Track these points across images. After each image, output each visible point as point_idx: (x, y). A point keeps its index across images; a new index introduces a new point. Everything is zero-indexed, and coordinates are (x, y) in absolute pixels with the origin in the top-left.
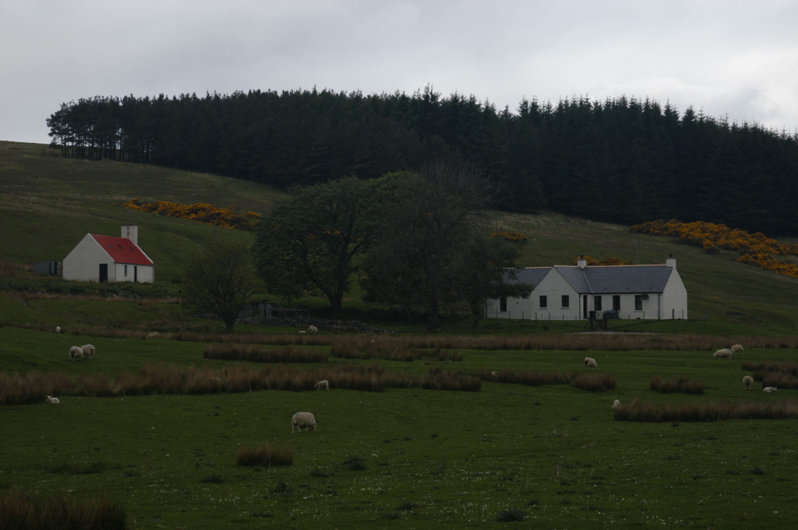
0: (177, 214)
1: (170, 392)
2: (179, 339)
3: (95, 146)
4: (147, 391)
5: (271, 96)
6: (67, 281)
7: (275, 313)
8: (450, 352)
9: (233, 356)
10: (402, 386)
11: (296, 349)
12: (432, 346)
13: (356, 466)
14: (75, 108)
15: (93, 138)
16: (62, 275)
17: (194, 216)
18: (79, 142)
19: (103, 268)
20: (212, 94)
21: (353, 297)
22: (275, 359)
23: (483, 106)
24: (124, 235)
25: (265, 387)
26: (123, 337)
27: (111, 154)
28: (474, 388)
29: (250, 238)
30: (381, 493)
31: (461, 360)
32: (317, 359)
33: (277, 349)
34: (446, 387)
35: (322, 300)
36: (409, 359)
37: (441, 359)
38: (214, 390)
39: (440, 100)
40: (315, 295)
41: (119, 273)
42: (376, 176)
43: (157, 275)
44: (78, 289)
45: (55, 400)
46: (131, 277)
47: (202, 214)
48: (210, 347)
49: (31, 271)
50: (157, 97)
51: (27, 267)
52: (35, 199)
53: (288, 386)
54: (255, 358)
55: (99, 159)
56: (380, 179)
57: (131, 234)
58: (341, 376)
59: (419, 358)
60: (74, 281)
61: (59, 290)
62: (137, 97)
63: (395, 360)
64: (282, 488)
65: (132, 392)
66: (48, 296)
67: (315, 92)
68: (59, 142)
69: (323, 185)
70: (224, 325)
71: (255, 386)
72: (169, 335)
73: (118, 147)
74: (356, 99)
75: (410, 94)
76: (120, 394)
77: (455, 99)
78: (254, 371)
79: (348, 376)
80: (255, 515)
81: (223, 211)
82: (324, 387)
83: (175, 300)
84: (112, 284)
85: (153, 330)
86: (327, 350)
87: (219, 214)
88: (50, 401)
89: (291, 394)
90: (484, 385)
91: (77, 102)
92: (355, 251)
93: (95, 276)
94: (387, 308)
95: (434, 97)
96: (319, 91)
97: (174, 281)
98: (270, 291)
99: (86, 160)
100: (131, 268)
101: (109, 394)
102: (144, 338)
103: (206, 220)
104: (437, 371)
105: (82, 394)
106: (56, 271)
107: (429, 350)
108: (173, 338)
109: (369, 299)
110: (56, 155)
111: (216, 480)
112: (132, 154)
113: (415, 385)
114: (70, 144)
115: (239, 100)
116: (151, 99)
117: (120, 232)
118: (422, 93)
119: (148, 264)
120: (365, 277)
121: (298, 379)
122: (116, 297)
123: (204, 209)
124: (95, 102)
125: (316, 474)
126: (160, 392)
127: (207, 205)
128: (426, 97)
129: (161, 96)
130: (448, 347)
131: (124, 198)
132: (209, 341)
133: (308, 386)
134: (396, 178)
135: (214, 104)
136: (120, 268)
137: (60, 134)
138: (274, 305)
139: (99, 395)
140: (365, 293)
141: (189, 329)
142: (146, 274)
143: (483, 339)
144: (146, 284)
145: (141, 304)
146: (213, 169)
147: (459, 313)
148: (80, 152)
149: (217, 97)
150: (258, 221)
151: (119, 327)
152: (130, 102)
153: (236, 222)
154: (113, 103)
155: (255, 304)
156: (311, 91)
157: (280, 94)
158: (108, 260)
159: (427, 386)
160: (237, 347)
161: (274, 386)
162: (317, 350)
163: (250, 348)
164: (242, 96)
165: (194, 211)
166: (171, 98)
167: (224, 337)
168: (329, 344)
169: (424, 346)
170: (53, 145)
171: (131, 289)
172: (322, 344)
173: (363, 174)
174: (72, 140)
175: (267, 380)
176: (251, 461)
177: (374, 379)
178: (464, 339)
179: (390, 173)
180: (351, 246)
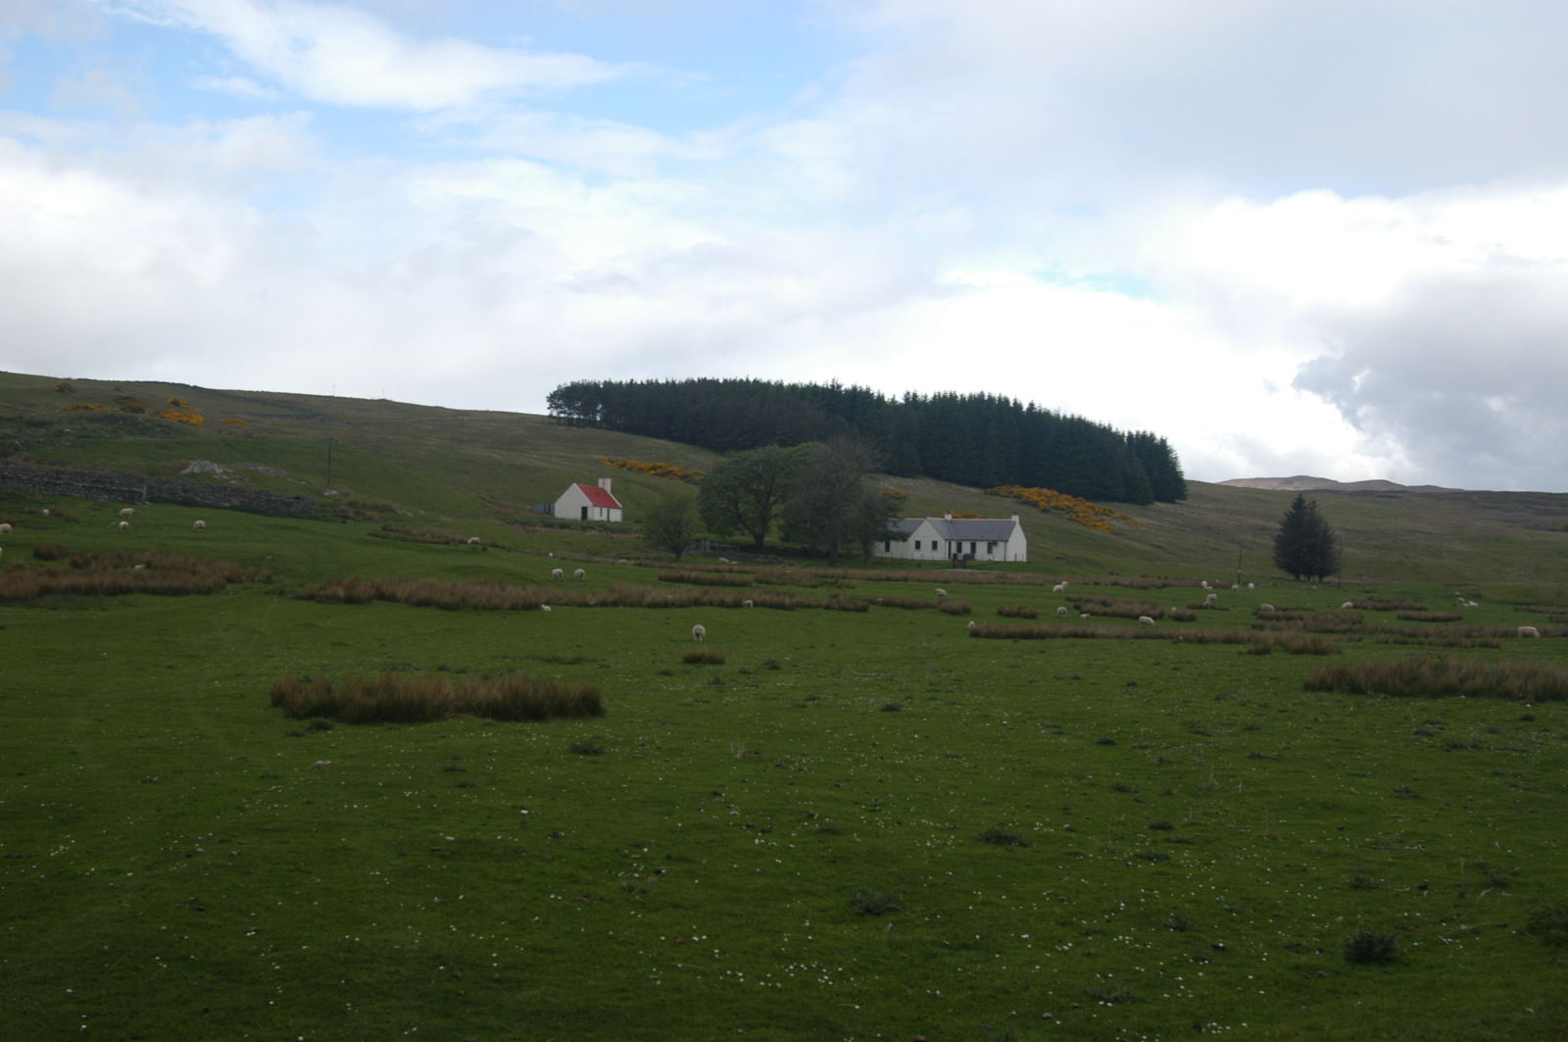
0: (640, 470)
1: (633, 605)
2: (640, 565)
3: (582, 417)
4: (615, 604)
5: (714, 383)
6: (557, 519)
7: (713, 548)
8: (846, 581)
9: (680, 580)
10: (809, 606)
11: (728, 576)
12: (833, 577)
13: (774, 666)
14: (567, 388)
15: (580, 411)
16: (553, 514)
17: (653, 472)
18: (570, 414)
19: (585, 510)
20: (670, 380)
21: (773, 538)
22: (713, 583)
23: (876, 395)
24: (600, 485)
25: (704, 605)
26: (598, 562)
27: (593, 424)
28: (864, 609)
29: (694, 491)
30: (793, 687)
31: (853, 588)
32: (744, 584)
33: (714, 576)
34: (844, 609)
35: (749, 539)
36: (814, 587)
37: (839, 587)
38: (666, 605)
39: (843, 389)
40: (743, 535)
41: (596, 514)
42: (793, 445)
43: (625, 516)
44: (565, 525)
45: (547, 608)
46: (604, 517)
47: (659, 471)
48: (663, 572)
49: (531, 510)
50: (629, 381)
51: (529, 507)
52: (535, 456)
53: (722, 604)
54: (697, 582)
55: (583, 427)
56: (796, 448)
57: (606, 484)
58: (762, 597)
59: (822, 585)
60: (562, 519)
61: (551, 526)
62: (613, 381)
63: (804, 586)
64: (717, 681)
65: (604, 604)
66: (543, 530)
67: (747, 380)
68: (555, 414)
69: (752, 451)
70: (674, 556)
71: (697, 603)
72: (633, 562)
73: (598, 419)
74: (779, 387)
75: (820, 384)
76: (595, 605)
77: (855, 388)
78: (696, 591)
79: (768, 598)
80: (697, 701)
81: (676, 469)
82: (749, 605)
83: (637, 535)
84: (591, 522)
85: (622, 558)
86: (750, 577)
87: (672, 471)
88: (542, 610)
89: (724, 610)
90: (872, 608)
91: (569, 384)
92: (776, 502)
93: (578, 515)
94: (798, 547)
95: (839, 387)
96: (751, 380)
97: (637, 522)
98: (710, 531)
99: (575, 429)
100: (605, 510)
101: (587, 605)
102: (613, 564)
103: (662, 475)
104: (835, 596)
105: (567, 604)
106: (550, 511)
107: (829, 580)
108: (635, 565)
109: (786, 539)
110: (553, 424)
111: (667, 673)
112: (609, 424)
113: (818, 607)
114: (562, 415)
115: (690, 385)
116: (624, 382)
117: (597, 482)
118: (830, 383)
119: (619, 508)
120: (781, 522)
121: (729, 599)
122: (594, 532)
123: (661, 467)
124: (582, 384)
125: (743, 672)
126: (625, 605)
127: (663, 464)
128: (833, 386)
129: (632, 380)
130: (844, 577)
131: (602, 457)
132: (662, 567)
133: (737, 605)
134: (808, 447)
135: (671, 387)
136: (597, 509)
137: (556, 408)
138: (712, 542)
139: (580, 605)
140: (782, 534)
141: (647, 558)
142: (616, 516)
143: (871, 572)
144: (616, 523)
145: (612, 538)
146: (668, 436)
147: (854, 552)
148: (570, 422)
149: (673, 382)
150: (701, 477)
151: (596, 555)
152: (608, 385)
153: (684, 477)
154: (596, 385)
155: (698, 541)
156: (745, 380)
157: (721, 381)
158: (588, 503)
159: (828, 607)
160: (685, 573)
161: (711, 604)
162: (745, 577)
163: (693, 574)
164: (693, 381)
165: (654, 468)
166: (639, 382)
167: (674, 565)
168: (753, 573)
169: (826, 577)
170: (551, 416)
171: (605, 526)
172: (747, 573)
173: (783, 444)
174: (564, 412)
175: (706, 599)
176: (693, 660)
177: (787, 601)
178: (857, 572)
179: (803, 444)
180: (772, 499)
